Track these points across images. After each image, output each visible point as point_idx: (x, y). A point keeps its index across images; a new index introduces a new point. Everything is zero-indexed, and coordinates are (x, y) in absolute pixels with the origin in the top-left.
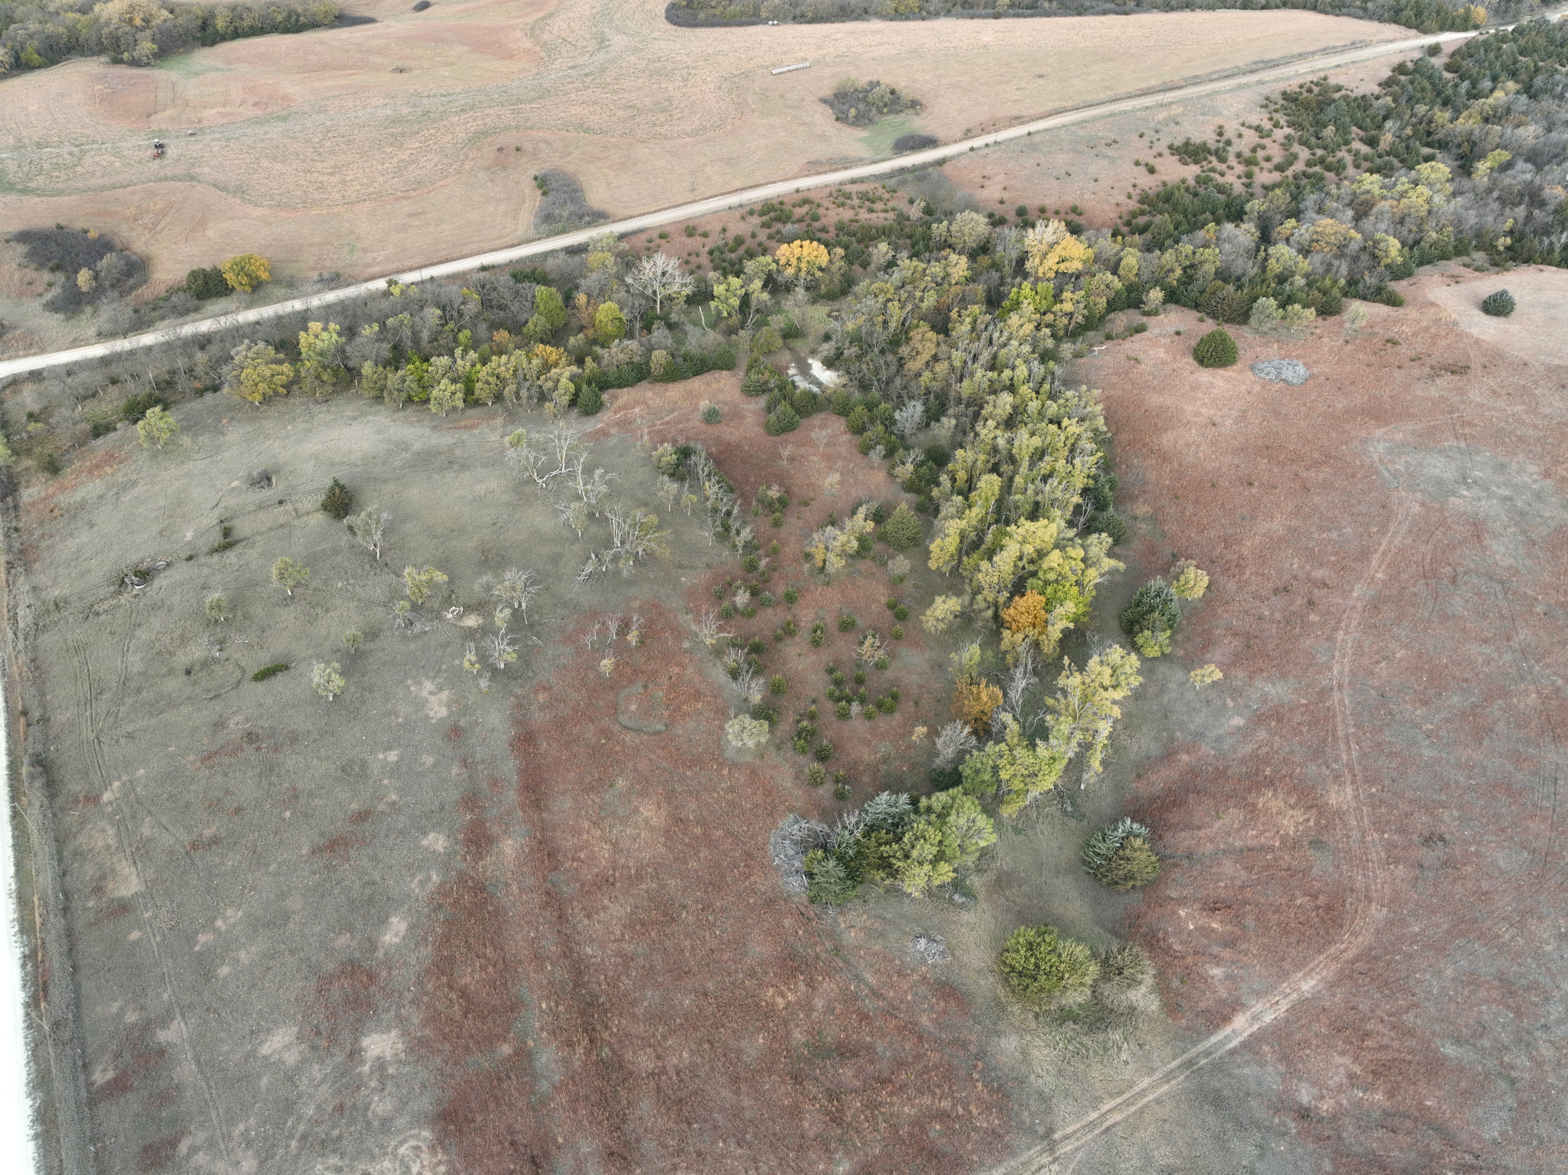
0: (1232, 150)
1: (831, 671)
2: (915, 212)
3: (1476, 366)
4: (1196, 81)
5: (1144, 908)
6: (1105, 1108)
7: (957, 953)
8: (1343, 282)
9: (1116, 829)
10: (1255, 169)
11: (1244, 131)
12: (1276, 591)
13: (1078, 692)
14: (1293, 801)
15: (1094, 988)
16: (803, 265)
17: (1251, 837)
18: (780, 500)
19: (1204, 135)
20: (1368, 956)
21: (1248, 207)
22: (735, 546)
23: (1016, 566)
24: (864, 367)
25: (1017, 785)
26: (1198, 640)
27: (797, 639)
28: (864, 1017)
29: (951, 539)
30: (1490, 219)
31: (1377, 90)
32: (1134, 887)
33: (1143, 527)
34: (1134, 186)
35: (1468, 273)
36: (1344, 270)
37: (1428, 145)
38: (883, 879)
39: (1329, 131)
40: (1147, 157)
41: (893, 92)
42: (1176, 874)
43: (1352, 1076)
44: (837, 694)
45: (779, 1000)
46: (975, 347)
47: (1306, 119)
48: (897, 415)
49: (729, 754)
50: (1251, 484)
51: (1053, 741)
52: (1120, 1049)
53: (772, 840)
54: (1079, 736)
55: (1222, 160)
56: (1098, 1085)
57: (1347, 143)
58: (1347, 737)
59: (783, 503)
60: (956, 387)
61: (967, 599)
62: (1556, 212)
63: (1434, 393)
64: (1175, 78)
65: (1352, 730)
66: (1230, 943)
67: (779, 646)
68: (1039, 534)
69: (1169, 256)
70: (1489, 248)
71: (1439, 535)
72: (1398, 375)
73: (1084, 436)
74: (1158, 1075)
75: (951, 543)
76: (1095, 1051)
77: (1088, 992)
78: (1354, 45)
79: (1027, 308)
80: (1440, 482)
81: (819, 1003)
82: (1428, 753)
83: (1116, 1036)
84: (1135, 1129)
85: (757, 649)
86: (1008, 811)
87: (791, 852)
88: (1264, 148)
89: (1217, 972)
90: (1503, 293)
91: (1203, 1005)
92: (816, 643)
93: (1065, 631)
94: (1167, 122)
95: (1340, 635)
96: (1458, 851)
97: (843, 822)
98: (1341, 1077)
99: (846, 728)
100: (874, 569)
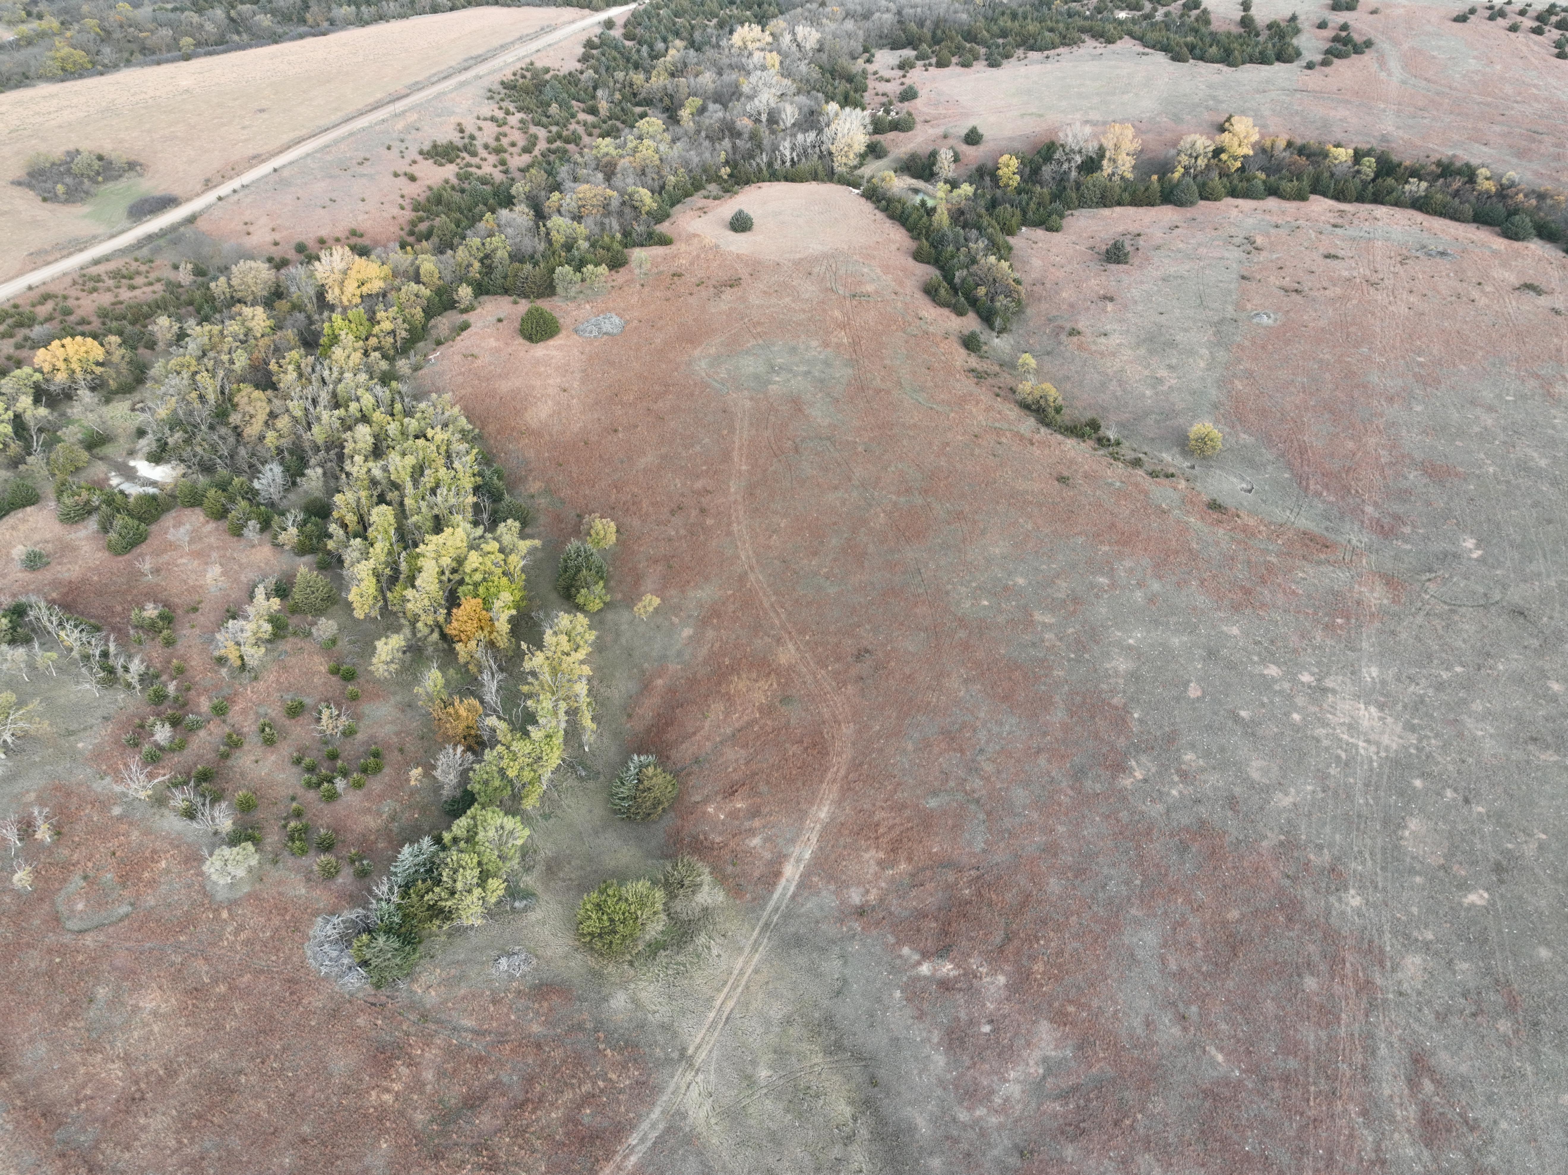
0: (478, 143)
1: (298, 762)
2: (185, 276)
3: (745, 276)
4: (417, 87)
5: (679, 823)
6: (718, 1003)
7: (539, 953)
8: (619, 236)
9: (628, 769)
10: (506, 156)
11: (481, 123)
12: (673, 512)
13: (546, 669)
14: (754, 675)
15: (667, 909)
16: (75, 366)
17: (737, 720)
18: (161, 617)
19: (447, 135)
20: (855, 766)
21: (513, 191)
22: (129, 685)
23: (441, 581)
24: (198, 449)
25: (527, 775)
26: (629, 579)
27: (246, 747)
28: (478, 1060)
29: (366, 582)
30: (707, 155)
31: (579, 66)
32: (664, 810)
33: (543, 502)
34: (402, 197)
35: (709, 202)
36: (616, 226)
37: (638, 104)
38: (440, 927)
39: (554, 109)
40: (403, 166)
41: (100, 158)
42: (693, 781)
43: (880, 863)
44: (314, 779)
45: (387, 1098)
46: (310, 391)
47: (531, 102)
48: (256, 485)
49: (222, 895)
50: (616, 431)
51: (541, 721)
52: (709, 948)
53: (309, 953)
54: (563, 706)
55: (474, 154)
56: (705, 989)
57: (573, 116)
58: (772, 606)
59: (168, 619)
60: (307, 436)
61: (407, 631)
62: (751, 138)
63: (724, 307)
64: (399, 87)
65: (773, 599)
66: (755, 813)
67: (229, 763)
68: (449, 543)
69: (461, 253)
70: (717, 179)
71: (772, 418)
72: (691, 300)
73: (454, 439)
74: (747, 950)
75: (369, 586)
76: (691, 963)
77: (663, 916)
78: (544, 30)
79: (347, 338)
80: (756, 377)
81: (429, 1075)
82: (832, 590)
83: (702, 939)
84: (748, 1004)
85: (204, 777)
86: (530, 803)
87: (334, 954)
88: (505, 135)
89: (756, 841)
90: (740, 212)
91: (757, 874)
92: (269, 742)
93: (511, 620)
94: (408, 129)
95: (735, 527)
96: (880, 654)
97: (375, 896)
98: (873, 868)
99: (339, 807)
100: (300, 643)
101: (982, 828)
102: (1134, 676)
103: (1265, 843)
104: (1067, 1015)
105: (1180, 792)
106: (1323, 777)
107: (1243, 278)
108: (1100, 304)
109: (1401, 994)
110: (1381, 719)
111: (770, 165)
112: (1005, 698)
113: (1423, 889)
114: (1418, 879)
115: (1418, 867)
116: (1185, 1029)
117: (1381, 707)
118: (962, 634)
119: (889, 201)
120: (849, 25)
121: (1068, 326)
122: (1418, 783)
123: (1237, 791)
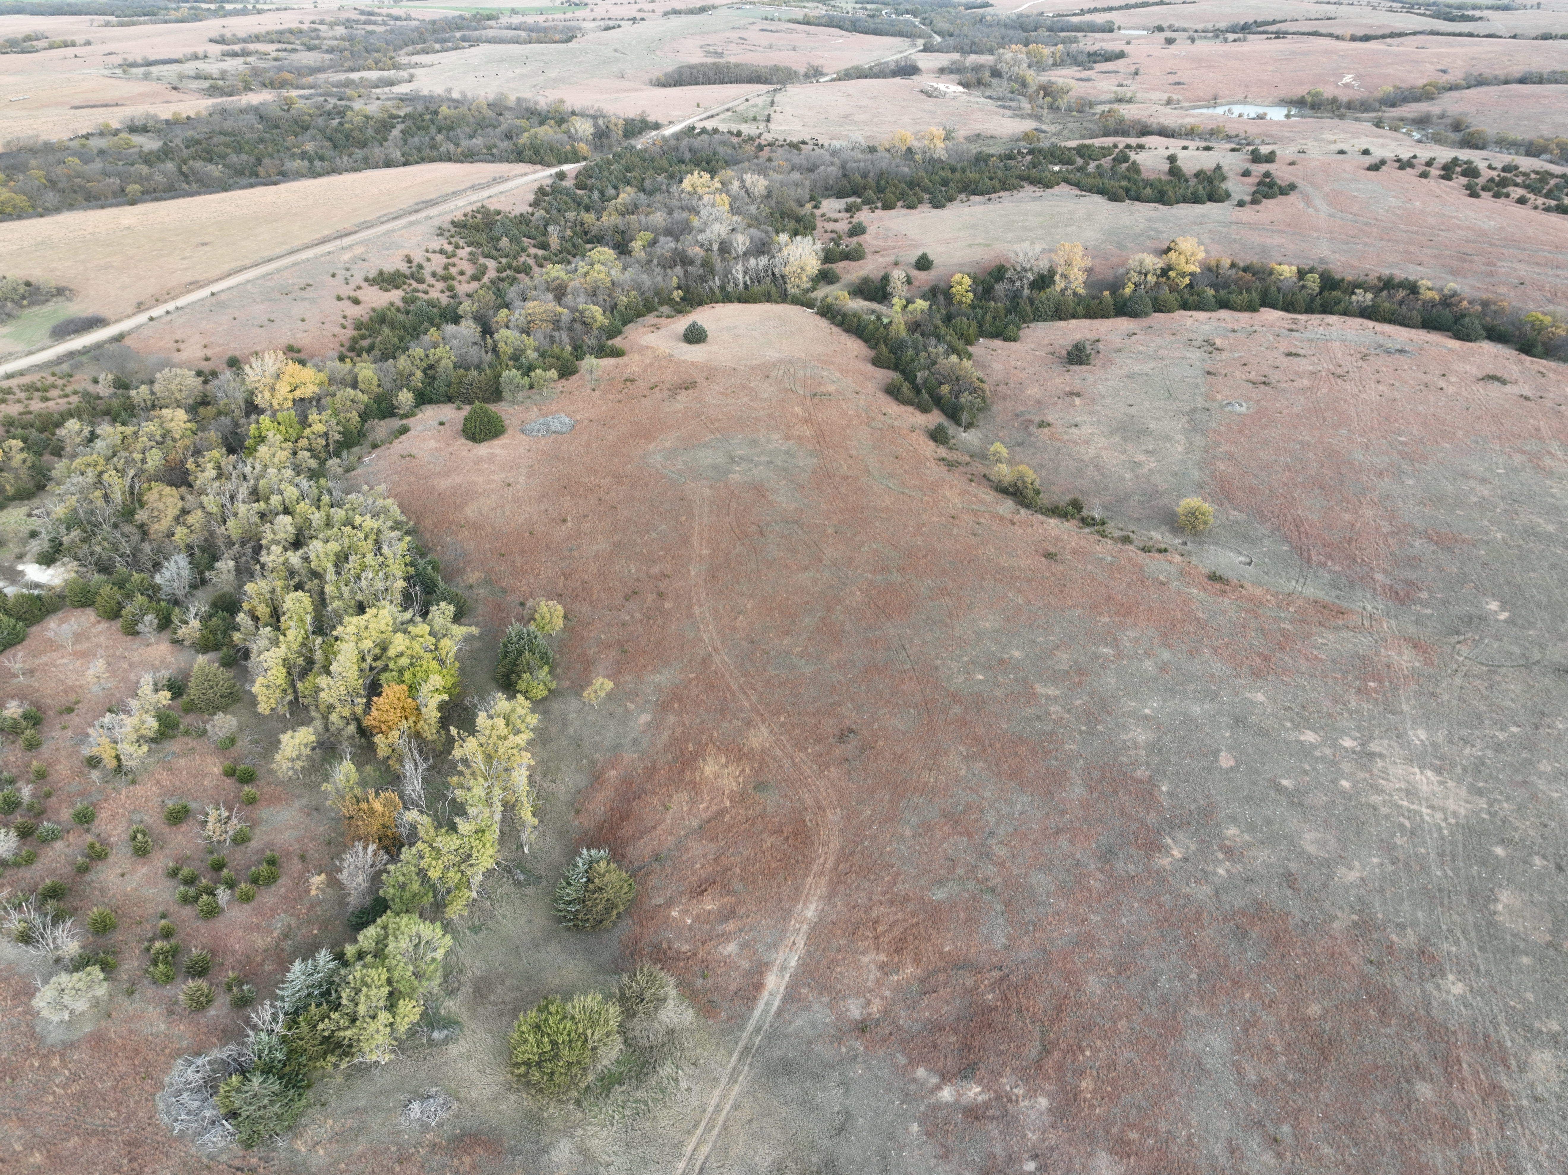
0: (426, 273)
1: (173, 874)
2: (104, 389)
3: (701, 380)
4: (367, 225)
5: (637, 930)
6: (689, 1149)
7: (462, 1095)
8: (569, 348)
9: (576, 866)
10: (455, 283)
11: (429, 255)
12: (627, 598)
13: (480, 758)
14: (724, 760)
15: (622, 1030)
17: (703, 810)
18: (26, 717)
19: (394, 263)
20: (844, 855)
21: (460, 311)
23: (361, 670)
24: (98, 549)
25: (453, 877)
26: (577, 666)
27: (111, 859)
29: (273, 671)
30: (659, 279)
31: (530, 210)
32: (618, 914)
33: (482, 592)
34: (345, 317)
35: (663, 321)
36: (565, 338)
37: (590, 241)
38: (336, 1066)
39: (504, 242)
40: (347, 291)
41: (28, 284)
42: (653, 881)
43: (882, 967)
44: (192, 891)
46: (229, 487)
47: (482, 237)
48: (158, 579)
49: (55, 1036)
50: (564, 521)
51: (471, 811)
52: (676, 1080)
53: (161, 1106)
54: (497, 793)
55: (421, 281)
56: (672, 1132)
57: (524, 250)
58: (741, 687)
59: (35, 719)
60: (221, 531)
61: (318, 724)
62: (703, 265)
63: (679, 406)
64: (346, 226)
65: (742, 680)
66: (729, 914)
67: (88, 878)
68: (372, 626)
69: (402, 362)
70: (670, 302)
71: (734, 505)
72: (645, 401)
73: (384, 528)
74: (724, 1081)
75: (278, 675)
76: (654, 1100)
77: (618, 1038)
78: (496, 181)
79: (274, 437)
80: (715, 467)
82: (808, 670)
83: (667, 1070)
84: (727, 1148)
85: (54, 893)
86: (455, 910)
87: (194, 1105)
88: (454, 265)
89: (730, 948)
90: (694, 324)
91: (733, 988)
92: (141, 852)
93: (442, 706)
94: (354, 260)
95: (696, 610)
96: (866, 734)
97: (254, 1027)
98: (875, 973)
99: (219, 924)
100: (192, 743)
101: (1001, 920)
102: (1155, 748)
103: (1336, 925)
104: (1129, 1143)
105: (1228, 871)
106: (1389, 848)
107: (1209, 373)
108: (1067, 399)
109: (1537, 1099)
110: (1440, 783)
111: (723, 288)
112: (1013, 776)
113: (1534, 971)
114: (1525, 960)
115: (1522, 945)
116: (1279, 1155)
117: (1439, 771)
118: (957, 710)
119: (844, 316)
120: (796, 176)
121: (1037, 419)
122: (1499, 851)
123: (1293, 866)
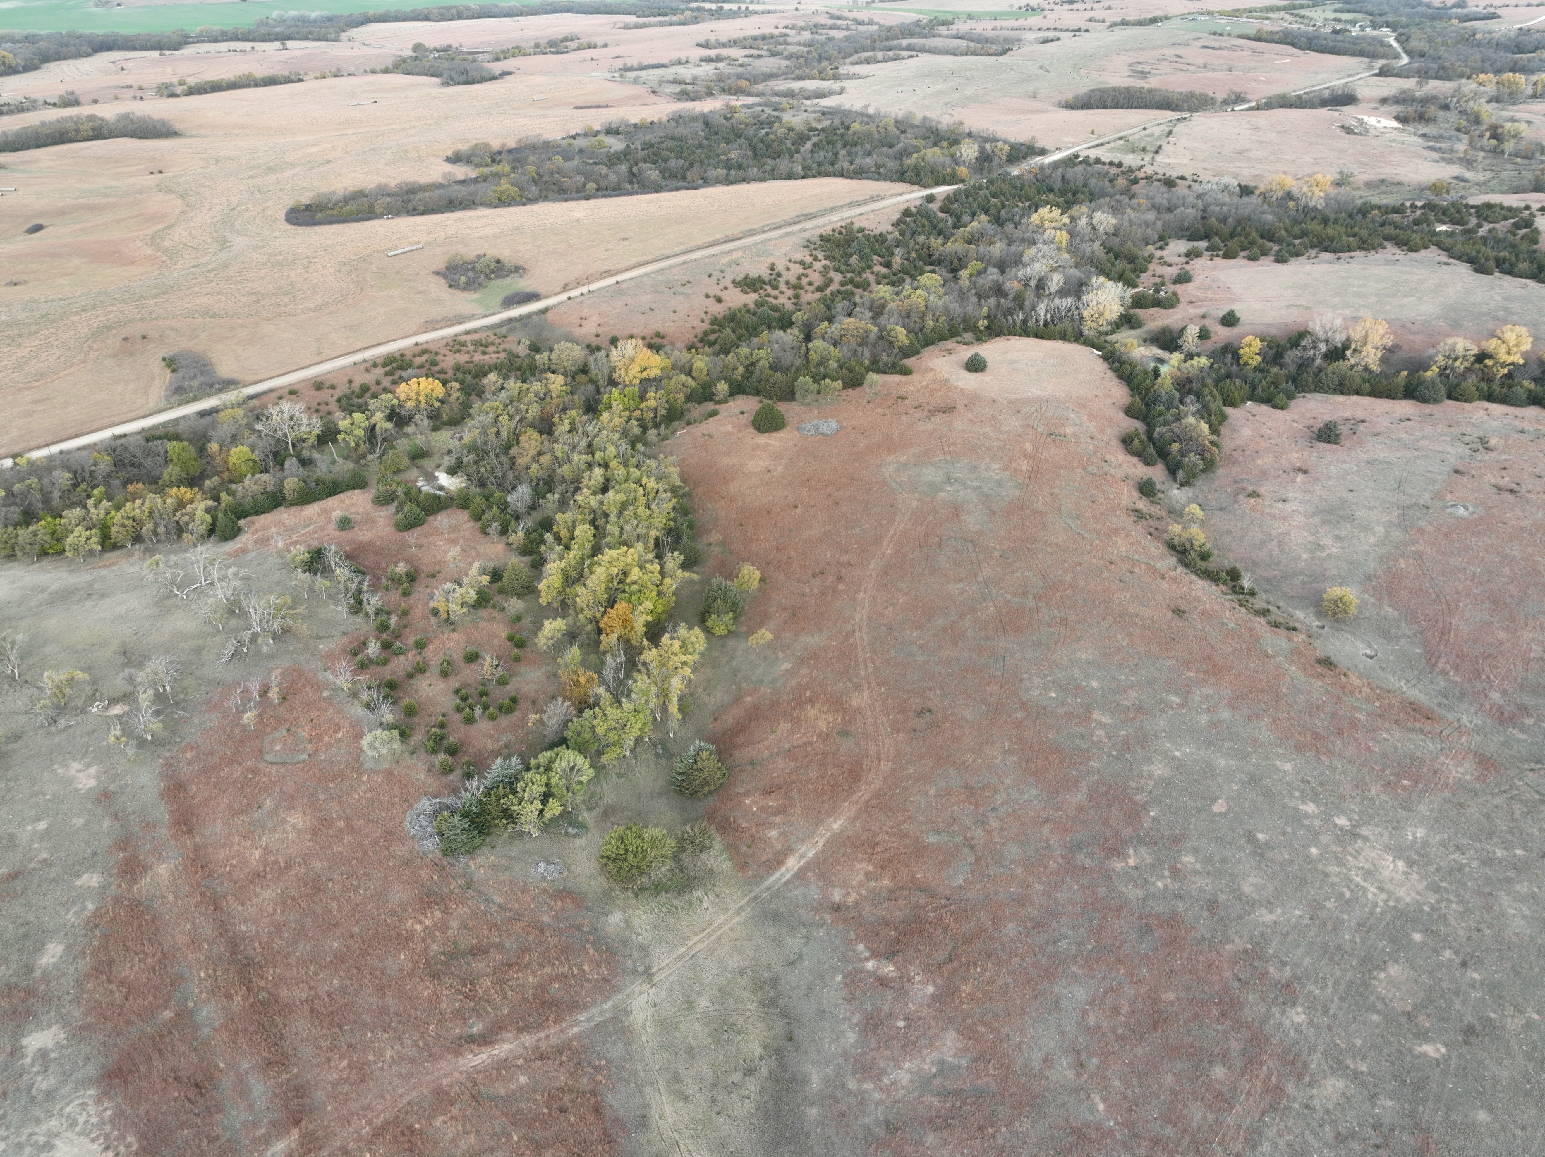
0: (782, 280)
1: (457, 692)
2: (522, 350)
3: (960, 407)
4: (751, 233)
5: (719, 804)
6: (691, 942)
7: (572, 868)
8: (866, 362)
9: (689, 750)
10: (801, 292)
11: (791, 265)
13: (656, 663)
14: (826, 709)
15: (677, 860)
16: (422, 399)
17: (797, 739)
18: (407, 575)
19: (759, 269)
20: (878, 794)
21: (794, 319)
22: (367, 614)
23: (606, 586)
24: (482, 470)
25: (613, 737)
26: (756, 617)
27: (427, 674)
28: (493, 926)
29: (555, 577)
30: (971, 308)
31: (890, 229)
32: (709, 791)
33: (716, 550)
34: (706, 313)
35: (958, 346)
36: (867, 354)
37: (931, 264)
38: (506, 827)
39: (854, 259)
40: (715, 290)
41: (498, 261)
42: (741, 776)
43: (867, 874)
44: (463, 705)
45: (418, 927)
46: (573, 440)
47: (837, 252)
48: (509, 499)
49: (367, 763)
50: (796, 507)
51: (633, 696)
52: (701, 901)
53: (408, 818)
55: (775, 288)
56: (685, 930)
57: (869, 267)
58: (865, 660)
59: (412, 577)
60: (559, 471)
61: (571, 619)
62: (1015, 299)
63: (929, 426)
64: (736, 232)
65: (868, 655)
66: (781, 811)
67: (411, 682)
68: (622, 558)
69: (732, 358)
70: (974, 329)
71: (930, 518)
72: (904, 418)
73: (661, 489)
74: (731, 912)
75: (557, 581)
76: (683, 908)
78: (873, 199)
80: (931, 484)
81: (455, 924)
82: (920, 659)
83: (698, 893)
84: (714, 950)
85: (392, 685)
87: (425, 823)
88: (807, 276)
89: (773, 833)
90: (976, 355)
91: (764, 858)
92: (444, 674)
93: (647, 624)
94: (729, 264)
95: (861, 595)
96: (940, 716)
97: (466, 790)
98: (861, 877)
99: (473, 730)
100: (496, 614)
101: (966, 868)
102: (1166, 782)
103: (1228, 947)
104: (975, 1032)
105: (1166, 886)
106: (1316, 906)
107: (1457, 472)
108: (1292, 474)
109: (1307, 1107)
110: (1405, 873)
111: (1025, 322)
112: (1036, 773)
113: (1377, 1027)
114: (1375, 1018)
115: (1380, 1006)
116: (1079, 1075)
117: (1411, 863)
118: (1020, 715)
119: (1122, 363)
120: (1151, 216)
121: (1250, 488)
122: (1417, 937)
123: (1222, 897)
